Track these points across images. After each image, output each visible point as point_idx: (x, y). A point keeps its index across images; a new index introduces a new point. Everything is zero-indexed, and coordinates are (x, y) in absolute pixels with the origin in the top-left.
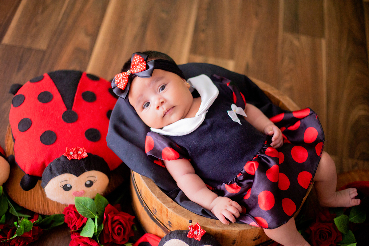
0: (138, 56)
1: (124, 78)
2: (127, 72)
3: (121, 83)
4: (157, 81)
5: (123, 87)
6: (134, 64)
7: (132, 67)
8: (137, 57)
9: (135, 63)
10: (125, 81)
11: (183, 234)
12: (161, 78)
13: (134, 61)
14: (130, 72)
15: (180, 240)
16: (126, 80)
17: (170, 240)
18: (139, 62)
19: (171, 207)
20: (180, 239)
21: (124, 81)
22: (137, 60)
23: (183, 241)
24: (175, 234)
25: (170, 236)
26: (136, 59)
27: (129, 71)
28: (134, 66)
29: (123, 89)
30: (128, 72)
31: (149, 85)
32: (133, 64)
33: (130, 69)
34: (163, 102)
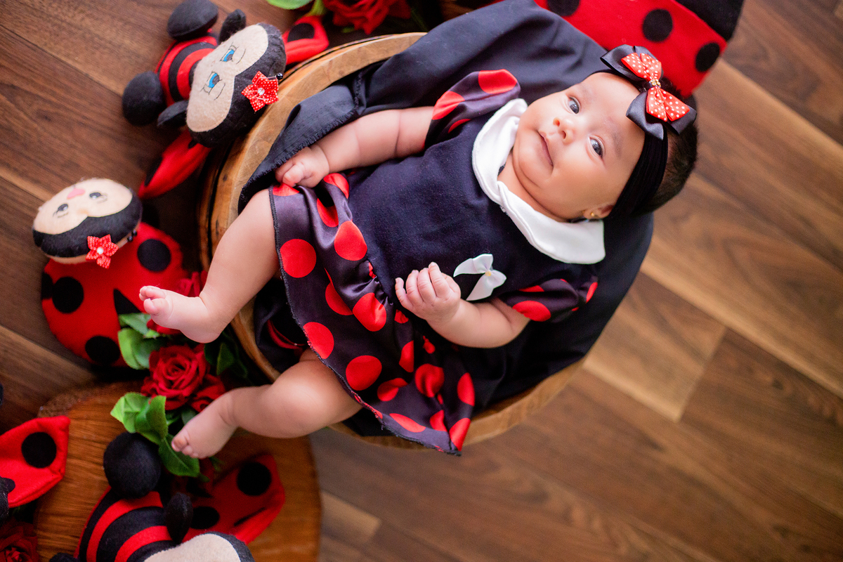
0: (684, 113)
1: (648, 71)
2: (657, 80)
3: (637, 61)
4: (615, 138)
5: (628, 60)
6: (668, 100)
7: (665, 92)
8: (681, 110)
9: (671, 103)
10: (639, 69)
11: (268, 68)
12: (618, 150)
13: (677, 103)
14: (654, 84)
15: (258, 58)
16: (639, 71)
17: (269, 42)
18: (670, 110)
19: (331, 67)
20: (261, 59)
21: (640, 66)
22: (677, 108)
23: (255, 64)
24: (274, 55)
25: (276, 45)
26: (680, 106)
27: (659, 84)
28: (665, 98)
29: (624, 59)
30: (654, 81)
31: (610, 119)
32: (671, 98)
33: (662, 88)
34: (565, 135)
